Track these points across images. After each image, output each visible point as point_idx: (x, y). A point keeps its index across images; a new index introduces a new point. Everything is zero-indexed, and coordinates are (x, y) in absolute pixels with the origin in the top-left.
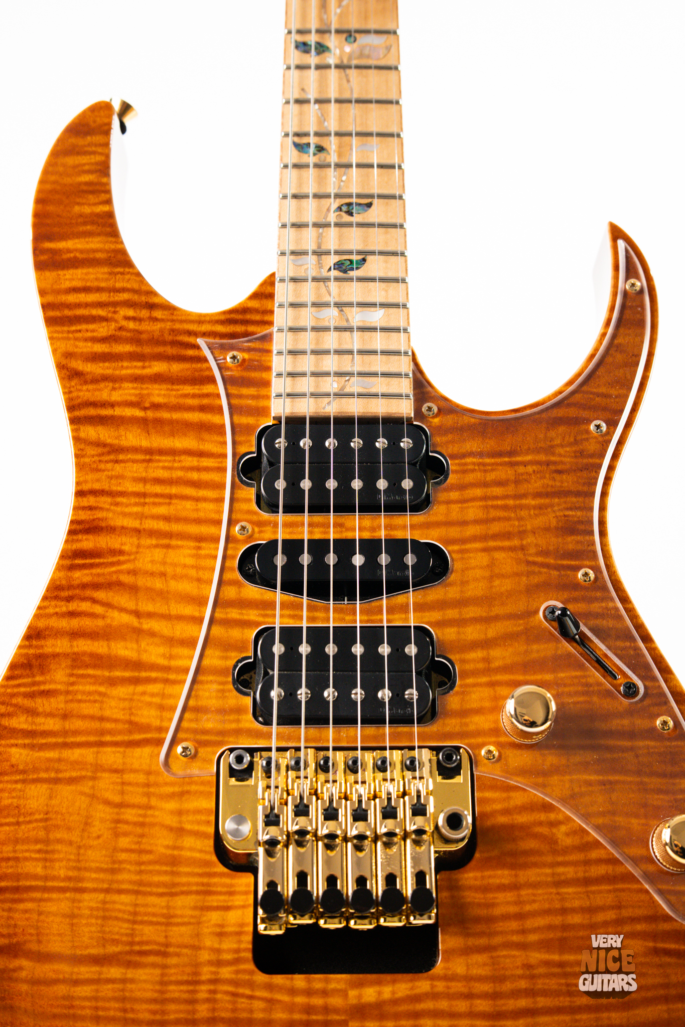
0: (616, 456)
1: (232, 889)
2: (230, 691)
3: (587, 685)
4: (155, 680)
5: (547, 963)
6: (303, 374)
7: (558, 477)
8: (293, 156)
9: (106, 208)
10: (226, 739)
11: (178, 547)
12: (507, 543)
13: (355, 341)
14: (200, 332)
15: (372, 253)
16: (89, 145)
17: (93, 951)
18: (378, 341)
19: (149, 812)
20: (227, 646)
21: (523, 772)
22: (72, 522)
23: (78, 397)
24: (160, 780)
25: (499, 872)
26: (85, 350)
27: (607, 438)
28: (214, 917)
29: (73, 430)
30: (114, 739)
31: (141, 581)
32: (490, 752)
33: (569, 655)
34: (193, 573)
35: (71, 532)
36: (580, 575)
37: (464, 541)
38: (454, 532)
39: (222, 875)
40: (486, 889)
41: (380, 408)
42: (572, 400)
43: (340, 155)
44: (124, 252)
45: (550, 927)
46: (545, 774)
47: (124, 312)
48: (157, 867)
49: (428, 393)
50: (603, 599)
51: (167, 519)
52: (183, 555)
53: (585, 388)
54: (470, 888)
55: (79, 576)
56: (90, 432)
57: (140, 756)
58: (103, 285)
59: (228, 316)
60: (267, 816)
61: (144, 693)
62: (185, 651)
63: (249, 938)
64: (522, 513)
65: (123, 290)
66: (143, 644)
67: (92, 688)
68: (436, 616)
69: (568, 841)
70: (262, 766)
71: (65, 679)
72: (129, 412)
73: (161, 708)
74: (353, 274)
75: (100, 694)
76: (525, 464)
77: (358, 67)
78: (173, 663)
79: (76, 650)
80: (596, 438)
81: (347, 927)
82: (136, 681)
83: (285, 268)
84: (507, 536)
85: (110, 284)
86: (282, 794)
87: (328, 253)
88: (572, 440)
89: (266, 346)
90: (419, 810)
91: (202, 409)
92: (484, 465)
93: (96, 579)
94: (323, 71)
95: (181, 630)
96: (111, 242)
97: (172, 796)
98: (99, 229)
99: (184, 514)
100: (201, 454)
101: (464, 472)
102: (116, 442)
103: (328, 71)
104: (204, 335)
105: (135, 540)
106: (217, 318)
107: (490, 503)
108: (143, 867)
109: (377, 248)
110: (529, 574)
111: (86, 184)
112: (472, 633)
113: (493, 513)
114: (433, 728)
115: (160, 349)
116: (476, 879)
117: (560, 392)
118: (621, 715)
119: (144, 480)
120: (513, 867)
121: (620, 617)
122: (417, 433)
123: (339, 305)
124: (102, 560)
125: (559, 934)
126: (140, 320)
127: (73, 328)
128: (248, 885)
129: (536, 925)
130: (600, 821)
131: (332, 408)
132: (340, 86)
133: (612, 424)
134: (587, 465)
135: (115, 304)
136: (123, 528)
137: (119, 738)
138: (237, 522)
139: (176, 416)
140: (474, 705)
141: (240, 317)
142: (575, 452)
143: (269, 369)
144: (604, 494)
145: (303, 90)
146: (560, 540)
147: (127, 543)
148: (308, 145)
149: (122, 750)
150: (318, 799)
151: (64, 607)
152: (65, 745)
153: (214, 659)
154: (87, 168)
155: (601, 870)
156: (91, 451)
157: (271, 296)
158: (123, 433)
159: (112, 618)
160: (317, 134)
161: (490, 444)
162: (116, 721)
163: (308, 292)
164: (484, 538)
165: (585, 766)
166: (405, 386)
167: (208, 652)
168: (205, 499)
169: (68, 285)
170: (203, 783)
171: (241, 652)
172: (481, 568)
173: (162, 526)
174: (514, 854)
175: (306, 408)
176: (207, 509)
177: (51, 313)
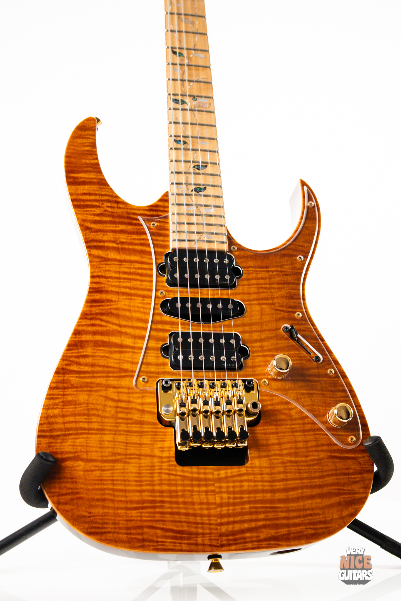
0: (307, 270)
1: (166, 434)
2: (160, 357)
3: (301, 357)
4: (129, 352)
5: (291, 462)
6: (184, 232)
7: (286, 277)
8: (174, 145)
9: (96, 161)
10: (159, 375)
11: (135, 299)
12: (267, 302)
13: (204, 220)
14: (139, 214)
15: (209, 185)
16: (87, 135)
17: (110, 458)
18: (213, 221)
19: (130, 404)
20: (158, 339)
21: (277, 390)
22: (90, 288)
23: (89, 238)
24: (134, 391)
25: (270, 427)
26: (91, 219)
27: (304, 262)
28: (159, 445)
29: (88, 251)
30: (114, 375)
31: (121, 313)
32: (265, 381)
33: (293, 345)
34: (142, 310)
35: (90, 292)
36: (296, 315)
37: (250, 300)
38: (246, 297)
39: (161, 428)
40: (265, 434)
41: (216, 247)
42: (289, 247)
43: (193, 145)
44: (105, 180)
45: (291, 448)
46: (286, 390)
47: (106, 204)
48: (135, 425)
49: (233, 242)
50: (305, 324)
51: (129, 288)
52: (137, 302)
53: (294, 243)
54: (259, 433)
55: (95, 310)
56: (95, 252)
57: (124, 382)
58: (97, 192)
59: (150, 208)
60: (180, 404)
61: (125, 357)
62: (140, 341)
63: (174, 452)
64: (272, 290)
65: (105, 195)
66: (123, 338)
67: (103, 354)
68: (241, 329)
69: (296, 416)
70: (176, 386)
71: (91, 351)
72: (111, 245)
73: (132, 363)
74: (201, 193)
75: (107, 357)
76: (273, 271)
77: (198, 111)
78: (136, 345)
79: (95, 339)
80: (299, 262)
81: (213, 447)
82: (121, 352)
83: (174, 189)
84: (267, 299)
85: (100, 192)
86: (185, 396)
87: (191, 184)
88: (290, 263)
89: (166, 221)
90: (240, 402)
91: (141, 245)
92: (256, 271)
93: (102, 311)
94: (184, 111)
95: (138, 332)
96: (99, 175)
97: (139, 397)
98: (94, 170)
99: (136, 286)
100: (142, 263)
101: (249, 273)
102: (106, 256)
103: (186, 111)
104: (140, 215)
105: (117, 296)
106: (145, 208)
107: (260, 286)
108: (129, 425)
109: (211, 184)
110: (276, 314)
111: (87, 151)
112: (255, 336)
113: (261, 290)
114: (242, 372)
115: (122, 220)
116: (261, 430)
117: (284, 244)
118: (314, 368)
119: (119, 272)
120: (276, 425)
121: (312, 331)
122: (230, 258)
123: (197, 205)
124: (104, 304)
125: (294, 451)
126: (113, 208)
127: (85, 210)
128: (171, 432)
129: (286, 447)
130: (308, 408)
131: (196, 246)
132: (191, 118)
133: (306, 257)
134: (296, 272)
135: (102, 201)
136: (111, 291)
137: (115, 375)
138: (159, 290)
139: (131, 247)
140: (258, 364)
141: (154, 208)
142: (292, 267)
143: (168, 230)
144: (304, 284)
145: (176, 118)
146: (288, 301)
147: (114, 297)
148: (180, 141)
149: (117, 379)
150: (200, 398)
151: (89, 322)
152: (93, 377)
153: (152, 344)
154: (86, 144)
155: (309, 427)
156: (96, 260)
157: (167, 201)
158: (109, 253)
159: (110, 327)
160: (183, 137)
161: (259, 263)
162: (114, 368)
163: (184, 200)
164: (258, 300)
165: (301, 388)
166: (225, 239)
167: (150, 341)
168: (145, 281)
169: (82, 192)
170: (151, 393)
171: (164, 341)
172: (258, 311)
173: (127, 291)
174: (275, 421)
175: (186, 245)
176: (145, 285)
177: (75, 203)
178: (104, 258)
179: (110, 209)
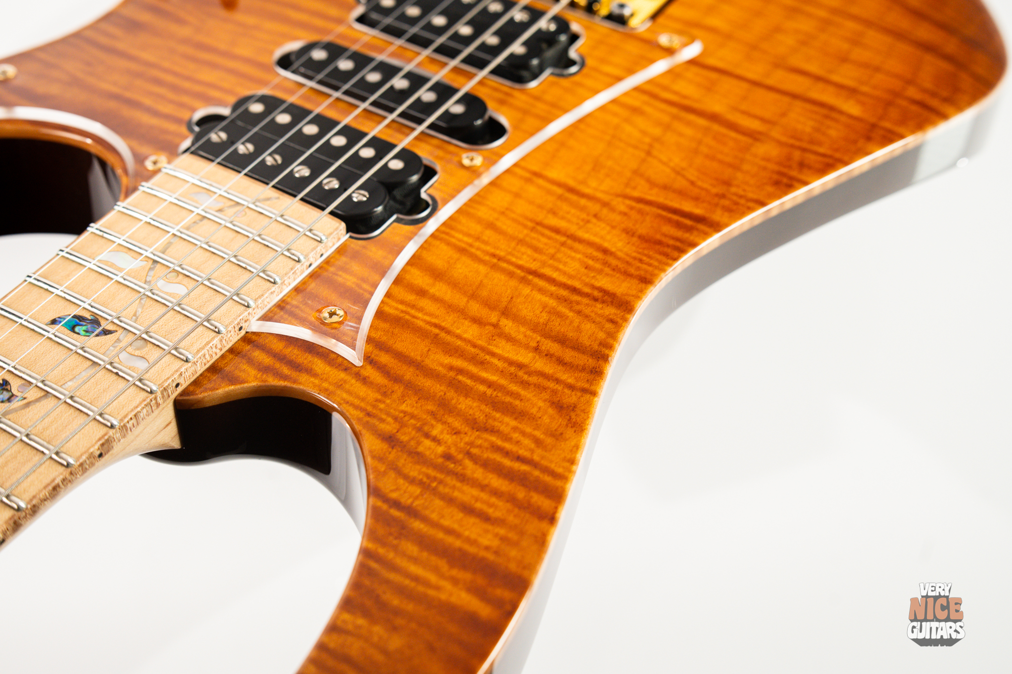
29: (611, 348)
55: (696, 208)
56: (588, 335)
177: (545, 503)
178: (571, 309)
179: (437, 430)
